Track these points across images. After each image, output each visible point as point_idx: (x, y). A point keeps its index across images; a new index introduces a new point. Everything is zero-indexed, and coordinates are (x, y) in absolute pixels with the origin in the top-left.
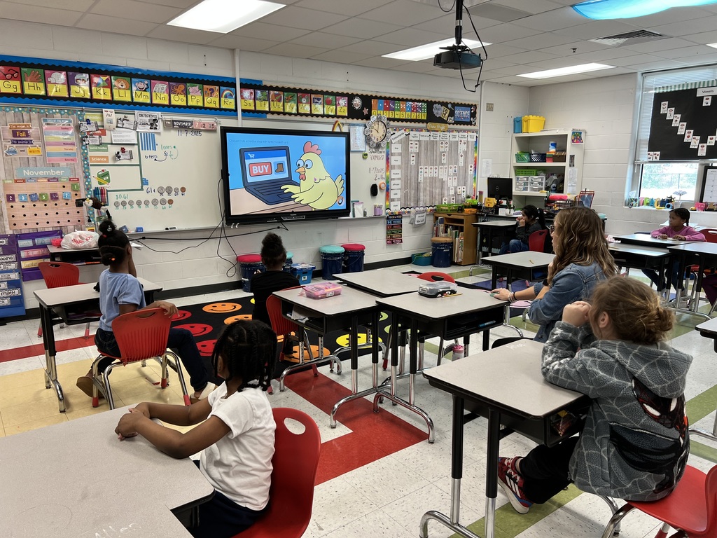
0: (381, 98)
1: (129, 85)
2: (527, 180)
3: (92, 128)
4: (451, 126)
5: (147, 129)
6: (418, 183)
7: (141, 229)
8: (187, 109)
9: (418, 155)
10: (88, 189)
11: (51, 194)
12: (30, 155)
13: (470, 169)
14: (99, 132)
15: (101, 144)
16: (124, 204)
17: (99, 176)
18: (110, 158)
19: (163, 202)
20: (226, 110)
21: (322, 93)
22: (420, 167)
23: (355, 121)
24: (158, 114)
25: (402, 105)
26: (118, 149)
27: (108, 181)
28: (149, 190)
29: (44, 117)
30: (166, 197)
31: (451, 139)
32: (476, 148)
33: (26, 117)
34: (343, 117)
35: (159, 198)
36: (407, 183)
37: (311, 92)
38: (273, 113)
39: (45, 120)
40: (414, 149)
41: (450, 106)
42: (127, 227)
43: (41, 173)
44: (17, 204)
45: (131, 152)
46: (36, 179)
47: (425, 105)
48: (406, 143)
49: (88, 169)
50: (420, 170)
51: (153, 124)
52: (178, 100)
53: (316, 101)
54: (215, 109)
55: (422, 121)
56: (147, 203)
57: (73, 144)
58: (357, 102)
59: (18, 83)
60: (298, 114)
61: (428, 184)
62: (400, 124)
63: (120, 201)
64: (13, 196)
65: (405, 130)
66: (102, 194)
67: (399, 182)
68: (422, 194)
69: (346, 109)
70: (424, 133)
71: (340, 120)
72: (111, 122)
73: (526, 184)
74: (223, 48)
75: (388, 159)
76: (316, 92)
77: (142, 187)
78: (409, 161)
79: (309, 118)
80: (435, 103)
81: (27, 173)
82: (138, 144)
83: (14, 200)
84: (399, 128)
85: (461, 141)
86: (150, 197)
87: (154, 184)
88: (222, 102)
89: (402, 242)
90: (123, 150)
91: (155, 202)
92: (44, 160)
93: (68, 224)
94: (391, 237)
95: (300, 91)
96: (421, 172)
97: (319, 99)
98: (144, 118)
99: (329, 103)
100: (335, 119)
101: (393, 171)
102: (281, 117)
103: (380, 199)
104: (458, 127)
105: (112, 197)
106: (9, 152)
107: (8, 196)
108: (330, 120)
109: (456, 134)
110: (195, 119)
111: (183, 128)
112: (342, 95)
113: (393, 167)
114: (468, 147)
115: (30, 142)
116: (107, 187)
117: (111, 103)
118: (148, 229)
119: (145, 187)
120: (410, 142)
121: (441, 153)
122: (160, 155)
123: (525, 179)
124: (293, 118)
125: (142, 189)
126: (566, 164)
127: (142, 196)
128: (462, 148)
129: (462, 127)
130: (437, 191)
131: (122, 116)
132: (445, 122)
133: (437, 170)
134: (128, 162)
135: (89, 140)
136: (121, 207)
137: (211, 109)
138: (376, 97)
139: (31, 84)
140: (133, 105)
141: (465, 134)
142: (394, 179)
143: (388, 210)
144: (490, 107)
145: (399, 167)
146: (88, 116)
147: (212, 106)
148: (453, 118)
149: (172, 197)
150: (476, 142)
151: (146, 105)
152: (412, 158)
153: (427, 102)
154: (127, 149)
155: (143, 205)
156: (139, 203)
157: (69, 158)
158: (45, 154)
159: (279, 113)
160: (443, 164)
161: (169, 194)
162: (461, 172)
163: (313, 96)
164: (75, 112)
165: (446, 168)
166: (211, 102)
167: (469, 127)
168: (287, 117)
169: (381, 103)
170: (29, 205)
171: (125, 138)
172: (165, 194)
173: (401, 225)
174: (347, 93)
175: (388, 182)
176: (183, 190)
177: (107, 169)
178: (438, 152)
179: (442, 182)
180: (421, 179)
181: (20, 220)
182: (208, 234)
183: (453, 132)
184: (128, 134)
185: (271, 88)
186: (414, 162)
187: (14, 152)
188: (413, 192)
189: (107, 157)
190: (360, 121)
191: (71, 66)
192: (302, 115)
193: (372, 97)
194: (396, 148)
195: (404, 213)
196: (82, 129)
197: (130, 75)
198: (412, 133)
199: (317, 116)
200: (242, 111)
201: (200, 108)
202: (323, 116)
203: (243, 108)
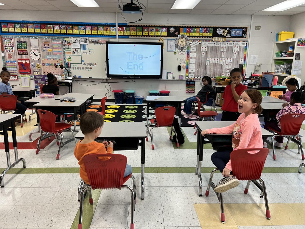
0: (185, 27)
1: (78, 28)
2: (279, 67)
3: (66, 43)
4: (229, 39)
5: (84, 43)
6: (206, 66)
7: (80, 77)
8: (98, 35)
9: (206, 53)
10: (65, 63)
11: (54, 64)
12: (49, 52)
13: (241, 60)
14: (69, 44)
15: (69, 48)
16: (76, 68)
17: (68, 58)
18: (72, 53)
19: (88, 68)
20: (112, 35)
21: (154, 27)
22: (207, 58)
23: (171, 38)
24: (87, 38)
25: (198, 30)
26: (74, 50)
27: (71, 60)
28: (84, 64)
29: (53, 40)
30: (89, 66)
31: (228, 45)
32: (246, 49)
33: (48, 40)
34: (164, 36)
35: (87, 67)
36: (199, 65)
37: (149, 26)
38: (132, 36)
39: (53, 41)
40: (204, 49)
41: (228, 29)
42: (76, 76)
43: (52, 57)
44: (45, 66)
45: (78, 51)
46: (50, 59)
47: (212, 29)
48: (199, 47)
49: (65, 56)
50: (207, 60)
51: (85, 41)
52: (95, 32)
53: (151, 30)
54: (108, 35)
55: (210, 37)
56: (83, 68)
57: (61, 48)
58: (172, 30)
59: (46, 30)
60: (142, 36)
61: (212, 67)
62: (196, 38)
63: (74, 67)
64: (44, 64)
65: (199, 41)
66: (68, 64)
67: (194, 65)
68: (208, 71)
69: (166, 33)
70: (211, 42)
71: (163, 38)
72: (71, 41)
73: (278, 69)
74: (112, 12)
75: (188, 54)
76: (152, 26)
77: (81, 63)
78: (200, 55)
79: (148, 37)
80: (218, 28)
81: (48, 57)
82: (81, 48)
83: (44, 65)
84: (196, 40)
85: (235, 46)
86: (84, 66)
87: (86, 62)
88: (111, 33)
89: (194, 92)
90: (76, 50)
91: (86, 68)
92: (53, 53)
93: (59, 73)
94: (189, 90)
95: (144, 26)
96: (208, 61)
97: (153, 29)
98: (82, 39)
99: (158, 31)
100: (161, 37)
101: (190, 60)
102: (135, 37)
103: (183, 72)
104: (234, 39)
105: (72, 66)
106: (43, 50)
107: (43, 64)
108: (158, 38)
109: (233, 42)
110: (100, 39)
111: (96, 42)
112: (164, 27)
113: (191, 58)
114: (240, 49)
115: (49, 48)
116: (70, 62)
117: (73, 35)
118: (83, 77)
119: (82, 63)
120: (202, 47)
121: (221, 52)
122: (88, 52)
123: (278, 66)
124: (140, 37)
125: (81, 64)
126: (293, 58)
127: (81, 66)
128: (236, 49)
129: (236, 39)
130: (218, 70)
131: (76, 39)
132: (225, 37)
133: (218, 60)
134: (77, 54)
135: (66, 47)
136: (75, 69)
138: (183, 27)
139: (50, 30)
140: (79, 35)
141: (239, 43)
142: (191, 64)
143: (187, 78)
144: (258, 28)
145: (194, 58)
146: (66, 39)
147: (107, 34)
148: (230, 35)
149: (92, 67)
150: (246, 46)
151: (84, 35)
152: (202, 54)
153: (213, 27)
154: (77, 50)
155: (82, 69)
156: (80, 68)
157: (60, 52)
158: (53, 52)
159: (134, 36)
160: (222, 57)
161: (91, 65)
162: (235, 61)
163: (150, 28)
164: (62, 38)
165: (224, 59)
166: (107, 33)
167: (241, 39)
168: (138, 37)
169: (185, 29)
170: (48, 67)
171: (76, 46)
172: (89, 65)
173: (195, 85)
174: (167, 26)
175: (187, 65)
176: (95, 64)
177: (71, 56)
178: (219, 52)
179: (221, 66)
180: (208, 64)
181: (46, 71)
183: (230, 41)
184: (77, 45)
185: (131, 26)
186: (204, 56)
187: (45, 50)
188: (202, 70)
189: (71, 53)
190: (173, 38)
191: (61, 23)
192: (144, 36)
193: (180, 27)
194: (193, 49)
195: (197, 79)
196: (63, 43)
197: (79, 25)
198: (203, 43)
199: (152, 36)
200: (118, 35)
201: (102, 35)
202: (154, 36)
203: (119, 34)
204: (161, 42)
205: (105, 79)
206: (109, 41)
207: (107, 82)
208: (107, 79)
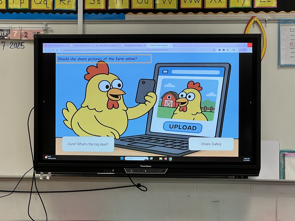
8: (7, 13)
20: (61, 12)
34: (267, 10)
38: (136, 11)
54: (47, 12)
60: (179, 10)
71: (262, 15)
79: (200, 16)
88: (57, 2)
100: (252, 14)
102: (150, 16)
108: (241, 15)
110: (14, 26)
124: (170, 16)
137: (40, 11)
147: (43, 7)
159: (145, 11)
166: (42, 2)
168: (160, 16)
182: (11, 186)
192: (186, 11)
199: (215, 11)
200: (85, 11)
201: (25, 11)
202: (226, 10)
203: (87, 7)
204: (253, 30)
205: (28, 179)
206: (50, 33)
207: (34, 190)
208: (34, 179)
